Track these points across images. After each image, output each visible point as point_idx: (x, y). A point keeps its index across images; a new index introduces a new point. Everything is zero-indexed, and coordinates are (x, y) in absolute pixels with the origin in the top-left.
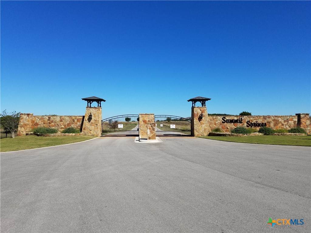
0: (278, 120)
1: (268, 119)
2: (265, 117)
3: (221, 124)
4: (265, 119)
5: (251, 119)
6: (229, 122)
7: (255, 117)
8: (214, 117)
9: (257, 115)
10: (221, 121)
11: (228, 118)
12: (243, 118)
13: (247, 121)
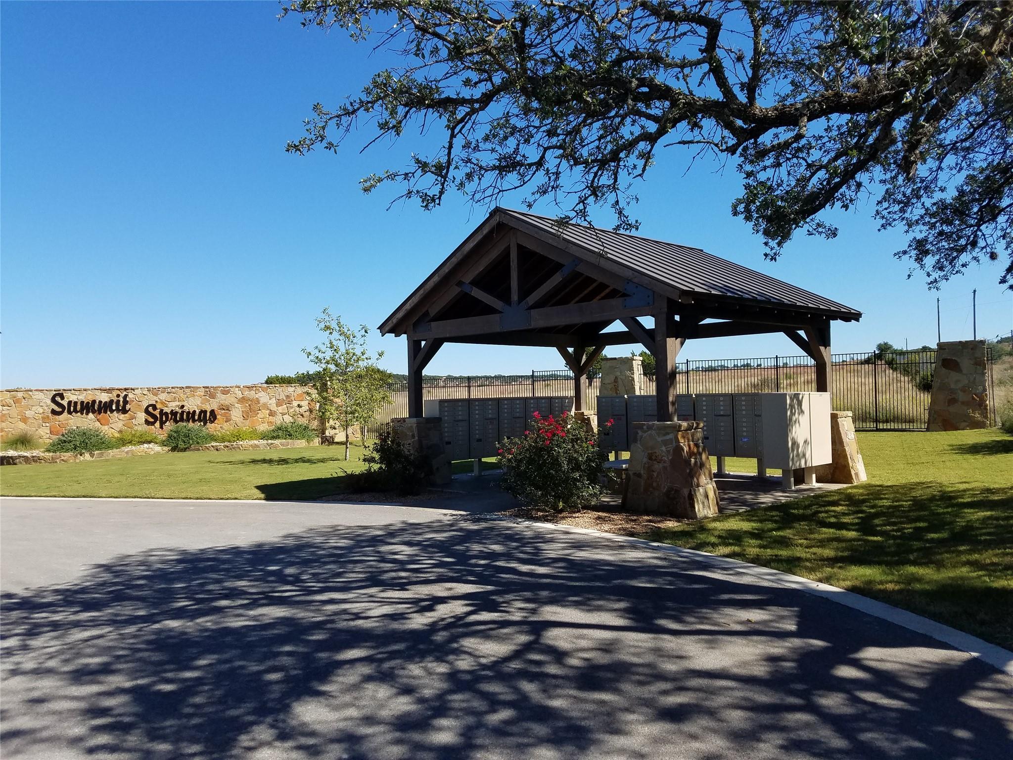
0: (258, 401)
1: (221, 397)
2: (210, 392)
3: (48, 417)
4: (213, 396)
5: (163, 396)
6: (76, 411)
7: (173, 390)
8: (20, 395)
9: (184, 386)
10: (46, 408)
11: (73, 398)
12: (131, 396)
13: (145, 405)
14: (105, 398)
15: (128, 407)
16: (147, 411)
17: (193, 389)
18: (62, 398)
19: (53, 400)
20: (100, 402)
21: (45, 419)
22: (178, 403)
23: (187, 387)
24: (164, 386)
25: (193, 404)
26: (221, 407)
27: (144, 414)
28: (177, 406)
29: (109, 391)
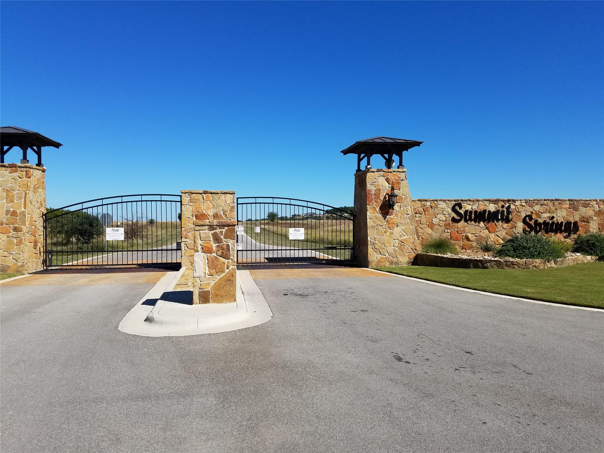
1: (582, 210)
2: (574, 205)
3: (449, 224)
4: (576, 209)
5: (537, 208)
6: (471, 220)
7: (545, 202)
8: (428, 204)
9: (554, 199)
10: (447, 216)
11: (469, 208)
12: (512, 207)
13: (523, 215)
14: (492, 208)
15: (510, 216)
16: (524, 221)
17: (561, 201)
18: (461, 208)
19: (454, 209)
20: (489, 211)
21: (447, 226)
22: (549, 215)
23: (556, 200)
24: (538, 198)
25: (561, 216)
26: (583, 219)
27: (522, 224)
28: (549, 217)
29: (496, 202)
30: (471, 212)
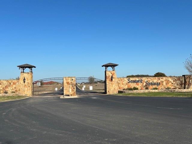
0: (169, 80)
2: (159, 78)
5: (149, 79)
8: (122, 79)
10: (127, 81)
14: (137, 79)
15: (142, 81)
18: (130, 79)
21: (127, 84)
25: (155, 81)
26: (161, 82)
27: (145, 83)
28: (152, 81)
30: (132, 81)
